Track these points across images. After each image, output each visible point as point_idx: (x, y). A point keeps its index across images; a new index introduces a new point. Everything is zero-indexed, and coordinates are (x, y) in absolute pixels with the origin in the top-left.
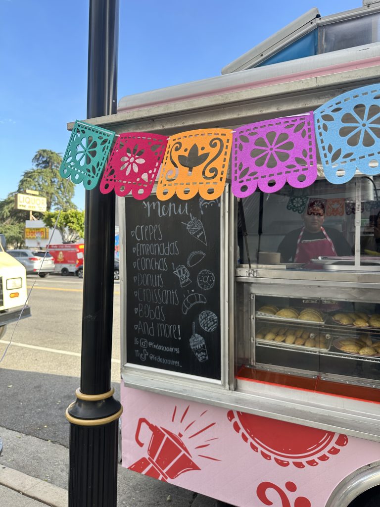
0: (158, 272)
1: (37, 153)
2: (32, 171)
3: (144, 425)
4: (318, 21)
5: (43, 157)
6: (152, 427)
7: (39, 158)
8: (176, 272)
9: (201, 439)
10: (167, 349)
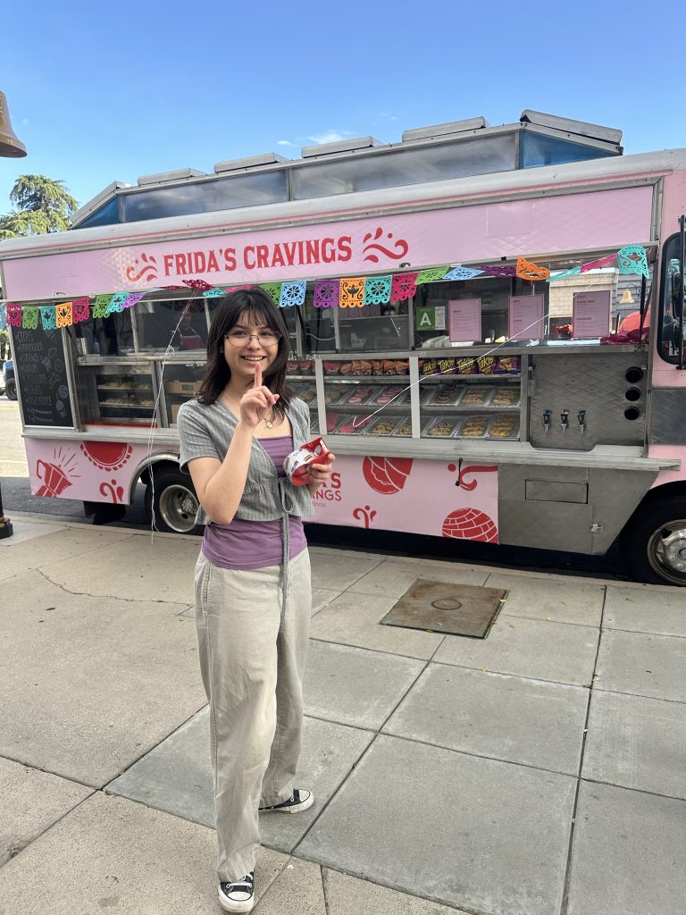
0: (33, 363)
1: (17, 183)
2: (11, 216)
3: (40, 464)
4: (117, 192)
5: (29, 189)
6: (45, 465)
7: (21, 192)
8: (43, 362)
9: (70, 466)
10: (46, 413)
